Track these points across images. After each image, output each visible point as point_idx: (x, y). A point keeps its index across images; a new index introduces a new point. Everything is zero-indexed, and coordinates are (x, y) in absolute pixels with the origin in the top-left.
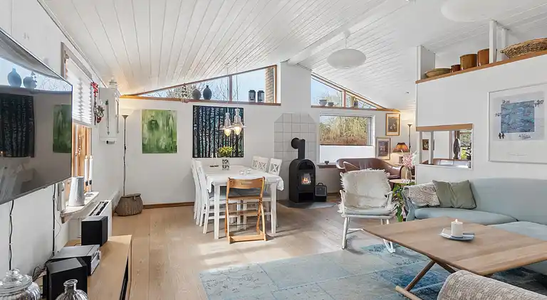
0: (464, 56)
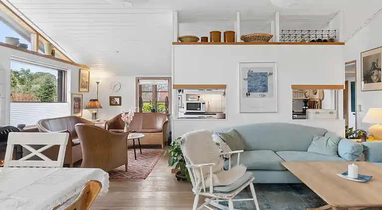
0: (214, 32)
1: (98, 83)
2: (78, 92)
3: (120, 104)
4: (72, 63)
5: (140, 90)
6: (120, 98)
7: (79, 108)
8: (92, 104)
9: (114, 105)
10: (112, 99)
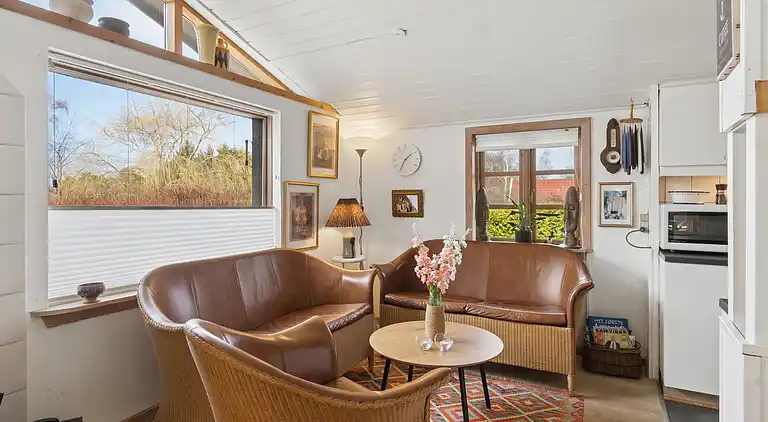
1: (361, 152)
2: (305, 179)
3: (420, 214)
4: (287, 94)
5: (479, 171)
6: (420, 194)
7: (309, 222)
8: (343, 210)
9: (404, 215)
10: (399, 196)
